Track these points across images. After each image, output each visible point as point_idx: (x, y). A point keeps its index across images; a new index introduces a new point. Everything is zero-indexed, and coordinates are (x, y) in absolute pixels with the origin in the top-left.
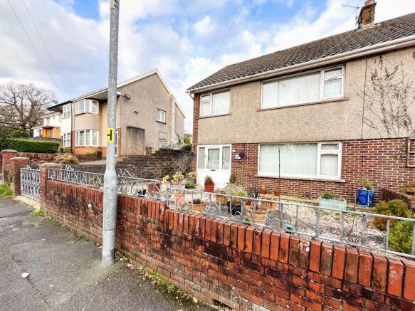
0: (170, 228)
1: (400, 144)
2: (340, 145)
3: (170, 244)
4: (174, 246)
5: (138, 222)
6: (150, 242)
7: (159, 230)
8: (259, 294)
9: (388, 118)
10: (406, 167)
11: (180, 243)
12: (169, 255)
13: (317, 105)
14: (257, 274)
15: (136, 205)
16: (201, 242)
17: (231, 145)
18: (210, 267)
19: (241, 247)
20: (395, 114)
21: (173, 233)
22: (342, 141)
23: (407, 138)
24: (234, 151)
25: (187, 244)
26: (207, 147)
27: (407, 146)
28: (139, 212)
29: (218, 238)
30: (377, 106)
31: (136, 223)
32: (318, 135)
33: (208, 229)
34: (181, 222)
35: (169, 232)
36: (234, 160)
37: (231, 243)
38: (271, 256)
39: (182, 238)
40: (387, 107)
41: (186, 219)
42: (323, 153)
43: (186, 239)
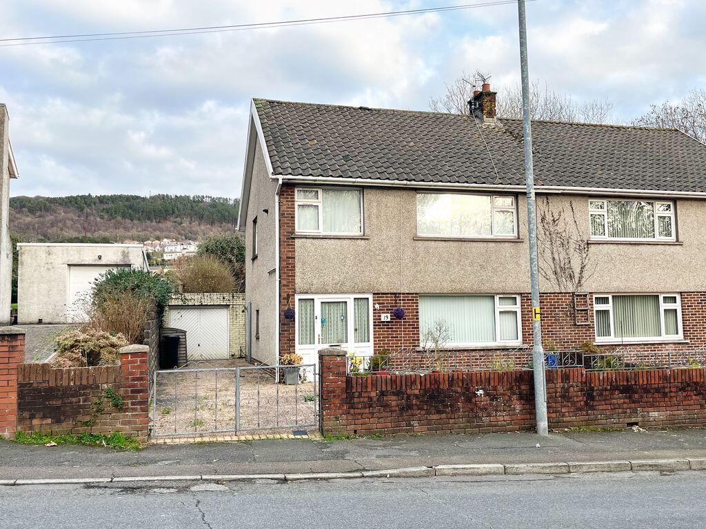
0: (592, 385)
1: (568, 299)
2: (518, 299)
3: (592, 398)
4: (597, 398)
5: (559, 390)
6: (574, 403)
7: (582, 390)
8: (652, 406)
9: (558, 270)
10: (575, 325)
11: (601, 395)
12: (592, 408)
13: (493, 244)
14: (650, 395)
15: (555, 375)
16: (617, 388)
17: (370, 297)
18: (624, 403)
19: (641, 382)
20: (562, 265)
21: (595, 388)
22: (521, 294)
23: (573, 293)
24: (377, 306)
25: (607, 393)
26: (318, 299)
27: (574, 302)
28: (560, 381)
29: (628, 381)
30: (548, 254)
31: (556, 392)
32: (496, 285)
33: (621, 378)
34: (601, 378)
35: (592, 389)
36: (378, 324)
37: (636, 382)
38: (655, 382)
39: (603, 390)
40: (556, 256)
41: (605, 375)
42: (502, 310)
43: (606, 390)
